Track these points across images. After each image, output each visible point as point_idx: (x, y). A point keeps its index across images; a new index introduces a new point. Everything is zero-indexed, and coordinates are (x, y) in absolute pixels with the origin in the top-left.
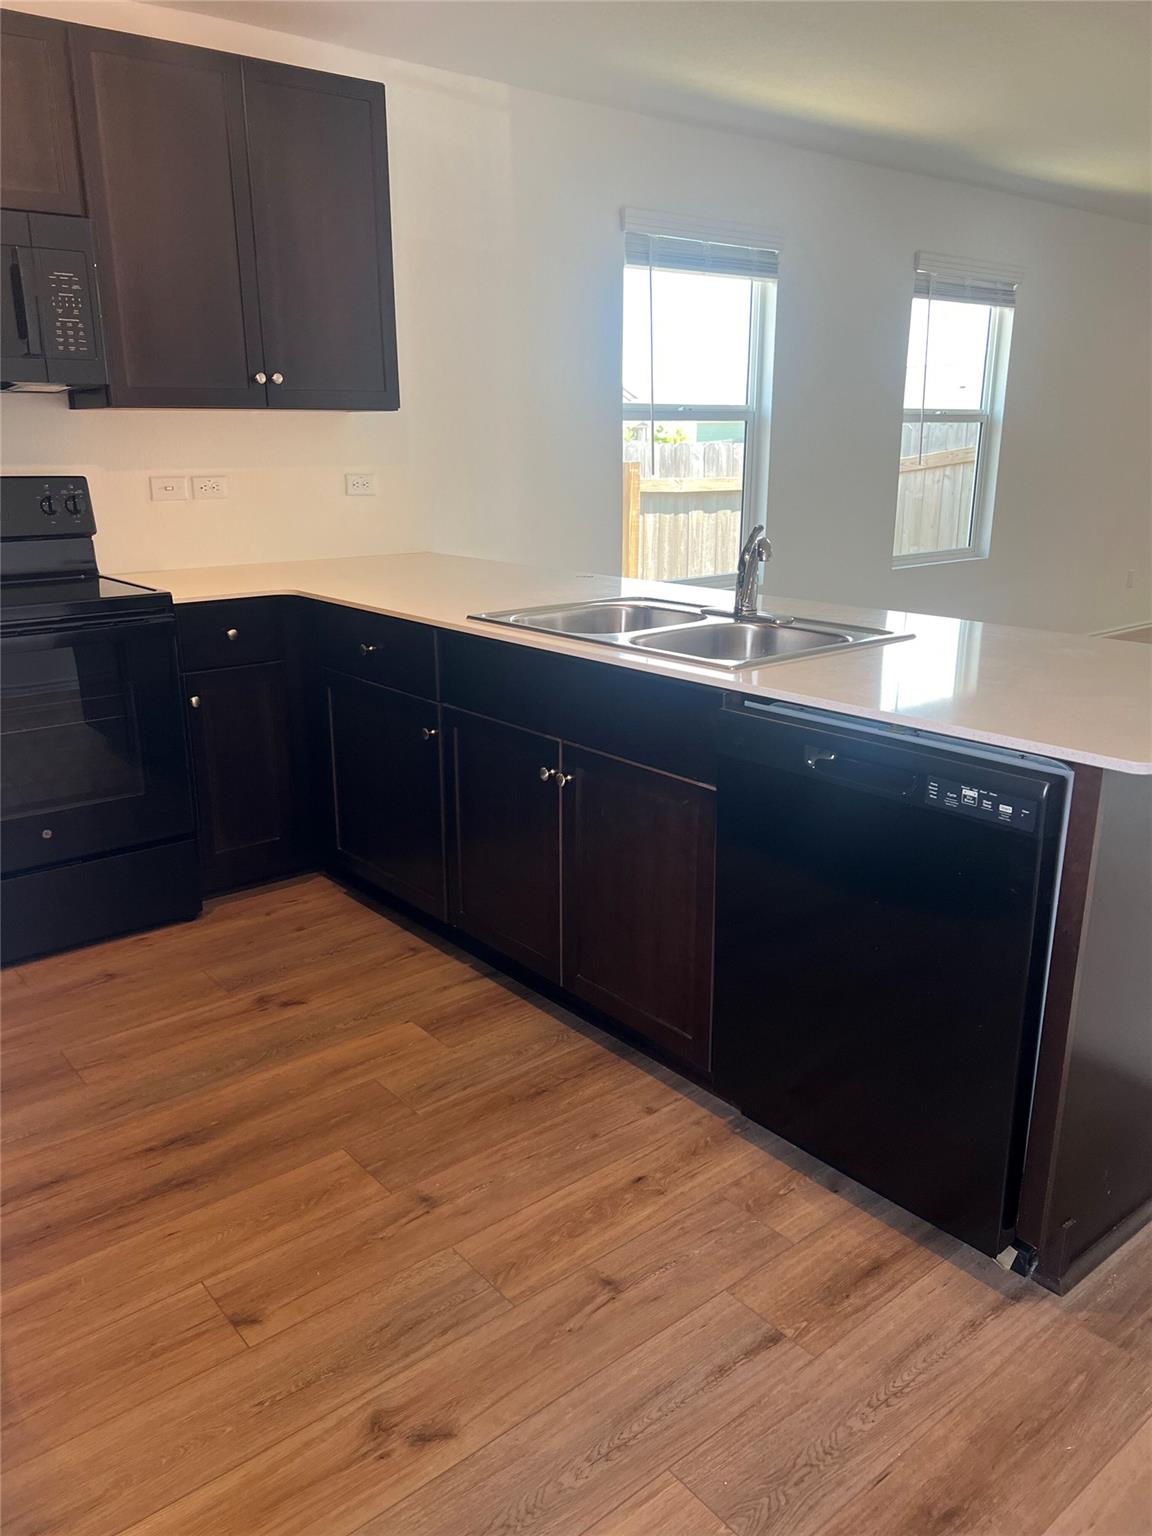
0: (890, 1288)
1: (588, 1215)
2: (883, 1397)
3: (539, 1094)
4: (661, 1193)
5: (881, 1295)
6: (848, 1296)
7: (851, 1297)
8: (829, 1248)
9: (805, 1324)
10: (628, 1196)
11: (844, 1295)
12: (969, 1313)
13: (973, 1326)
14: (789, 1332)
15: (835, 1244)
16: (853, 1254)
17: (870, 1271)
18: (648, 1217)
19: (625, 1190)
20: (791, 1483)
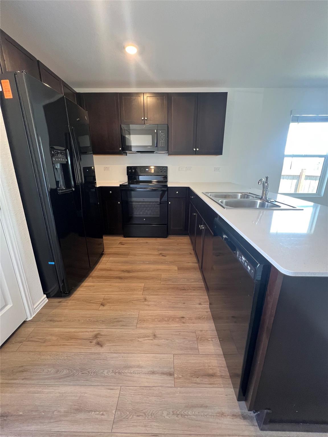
0: (211, 384)
1: (166, 319)
2: (178, 413)
3: (183, 290)
4: (184, 323)
5: (206, 384)
6: (198, 377)
7: (198, 378)
8: (206, 361)
9: (181, 376)
10: (177, 320)
11: (197, 376)
12: (225, 410)
13: (222, 415)
14: (176, 375)
15: (209, 361)
16: (210, 367)
17: (210, 375)
18: (176, 327)
19: (178, 318)
20: (137, 414)
